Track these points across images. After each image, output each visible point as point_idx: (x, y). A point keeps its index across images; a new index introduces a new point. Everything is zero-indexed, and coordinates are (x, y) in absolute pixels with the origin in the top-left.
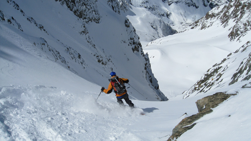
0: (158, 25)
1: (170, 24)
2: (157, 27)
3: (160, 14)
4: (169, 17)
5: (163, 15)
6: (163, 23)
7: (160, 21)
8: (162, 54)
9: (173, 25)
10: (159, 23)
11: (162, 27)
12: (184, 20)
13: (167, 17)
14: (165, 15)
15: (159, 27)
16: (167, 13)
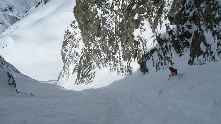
0: (4, 20)
1: (16, 16)
2: (3, 22)
3: (3, 10)
4: (13, 10)
5: (6, 10)
6: (8, 16)
7: (5, 15)
8: (15, 39)
9: (20, 16)
10: (4, 17)
11: (8, 20)
12: (27, 8)
13: (11, 11)
14: (8, 9)
15: (6, 20)
16: (9, 7)
